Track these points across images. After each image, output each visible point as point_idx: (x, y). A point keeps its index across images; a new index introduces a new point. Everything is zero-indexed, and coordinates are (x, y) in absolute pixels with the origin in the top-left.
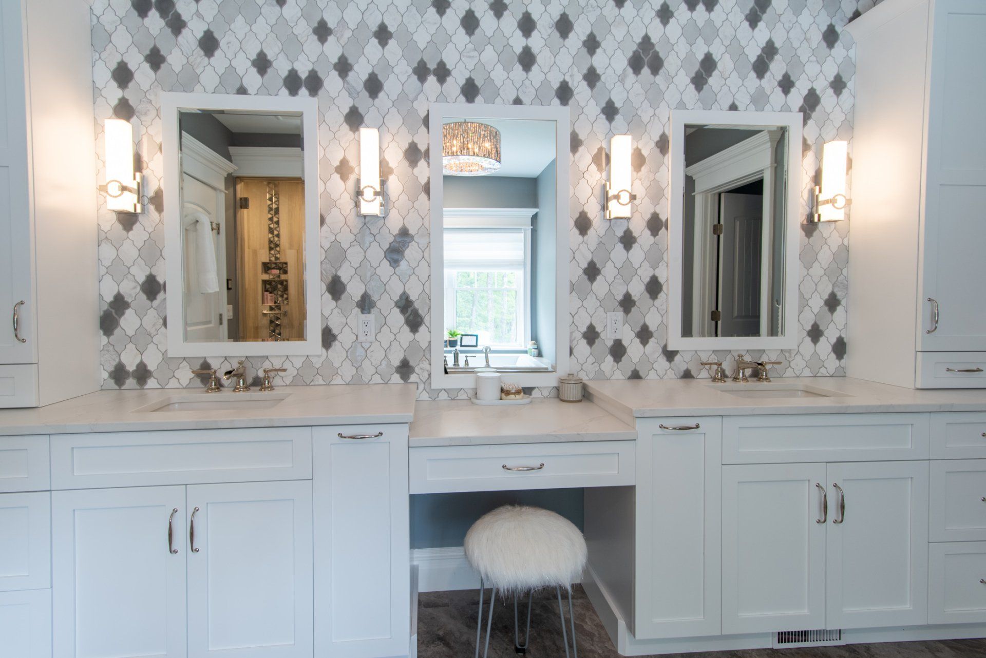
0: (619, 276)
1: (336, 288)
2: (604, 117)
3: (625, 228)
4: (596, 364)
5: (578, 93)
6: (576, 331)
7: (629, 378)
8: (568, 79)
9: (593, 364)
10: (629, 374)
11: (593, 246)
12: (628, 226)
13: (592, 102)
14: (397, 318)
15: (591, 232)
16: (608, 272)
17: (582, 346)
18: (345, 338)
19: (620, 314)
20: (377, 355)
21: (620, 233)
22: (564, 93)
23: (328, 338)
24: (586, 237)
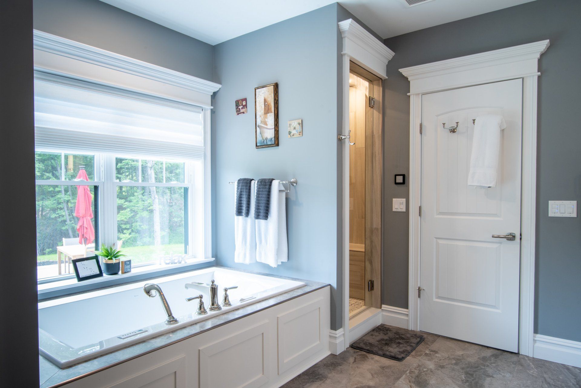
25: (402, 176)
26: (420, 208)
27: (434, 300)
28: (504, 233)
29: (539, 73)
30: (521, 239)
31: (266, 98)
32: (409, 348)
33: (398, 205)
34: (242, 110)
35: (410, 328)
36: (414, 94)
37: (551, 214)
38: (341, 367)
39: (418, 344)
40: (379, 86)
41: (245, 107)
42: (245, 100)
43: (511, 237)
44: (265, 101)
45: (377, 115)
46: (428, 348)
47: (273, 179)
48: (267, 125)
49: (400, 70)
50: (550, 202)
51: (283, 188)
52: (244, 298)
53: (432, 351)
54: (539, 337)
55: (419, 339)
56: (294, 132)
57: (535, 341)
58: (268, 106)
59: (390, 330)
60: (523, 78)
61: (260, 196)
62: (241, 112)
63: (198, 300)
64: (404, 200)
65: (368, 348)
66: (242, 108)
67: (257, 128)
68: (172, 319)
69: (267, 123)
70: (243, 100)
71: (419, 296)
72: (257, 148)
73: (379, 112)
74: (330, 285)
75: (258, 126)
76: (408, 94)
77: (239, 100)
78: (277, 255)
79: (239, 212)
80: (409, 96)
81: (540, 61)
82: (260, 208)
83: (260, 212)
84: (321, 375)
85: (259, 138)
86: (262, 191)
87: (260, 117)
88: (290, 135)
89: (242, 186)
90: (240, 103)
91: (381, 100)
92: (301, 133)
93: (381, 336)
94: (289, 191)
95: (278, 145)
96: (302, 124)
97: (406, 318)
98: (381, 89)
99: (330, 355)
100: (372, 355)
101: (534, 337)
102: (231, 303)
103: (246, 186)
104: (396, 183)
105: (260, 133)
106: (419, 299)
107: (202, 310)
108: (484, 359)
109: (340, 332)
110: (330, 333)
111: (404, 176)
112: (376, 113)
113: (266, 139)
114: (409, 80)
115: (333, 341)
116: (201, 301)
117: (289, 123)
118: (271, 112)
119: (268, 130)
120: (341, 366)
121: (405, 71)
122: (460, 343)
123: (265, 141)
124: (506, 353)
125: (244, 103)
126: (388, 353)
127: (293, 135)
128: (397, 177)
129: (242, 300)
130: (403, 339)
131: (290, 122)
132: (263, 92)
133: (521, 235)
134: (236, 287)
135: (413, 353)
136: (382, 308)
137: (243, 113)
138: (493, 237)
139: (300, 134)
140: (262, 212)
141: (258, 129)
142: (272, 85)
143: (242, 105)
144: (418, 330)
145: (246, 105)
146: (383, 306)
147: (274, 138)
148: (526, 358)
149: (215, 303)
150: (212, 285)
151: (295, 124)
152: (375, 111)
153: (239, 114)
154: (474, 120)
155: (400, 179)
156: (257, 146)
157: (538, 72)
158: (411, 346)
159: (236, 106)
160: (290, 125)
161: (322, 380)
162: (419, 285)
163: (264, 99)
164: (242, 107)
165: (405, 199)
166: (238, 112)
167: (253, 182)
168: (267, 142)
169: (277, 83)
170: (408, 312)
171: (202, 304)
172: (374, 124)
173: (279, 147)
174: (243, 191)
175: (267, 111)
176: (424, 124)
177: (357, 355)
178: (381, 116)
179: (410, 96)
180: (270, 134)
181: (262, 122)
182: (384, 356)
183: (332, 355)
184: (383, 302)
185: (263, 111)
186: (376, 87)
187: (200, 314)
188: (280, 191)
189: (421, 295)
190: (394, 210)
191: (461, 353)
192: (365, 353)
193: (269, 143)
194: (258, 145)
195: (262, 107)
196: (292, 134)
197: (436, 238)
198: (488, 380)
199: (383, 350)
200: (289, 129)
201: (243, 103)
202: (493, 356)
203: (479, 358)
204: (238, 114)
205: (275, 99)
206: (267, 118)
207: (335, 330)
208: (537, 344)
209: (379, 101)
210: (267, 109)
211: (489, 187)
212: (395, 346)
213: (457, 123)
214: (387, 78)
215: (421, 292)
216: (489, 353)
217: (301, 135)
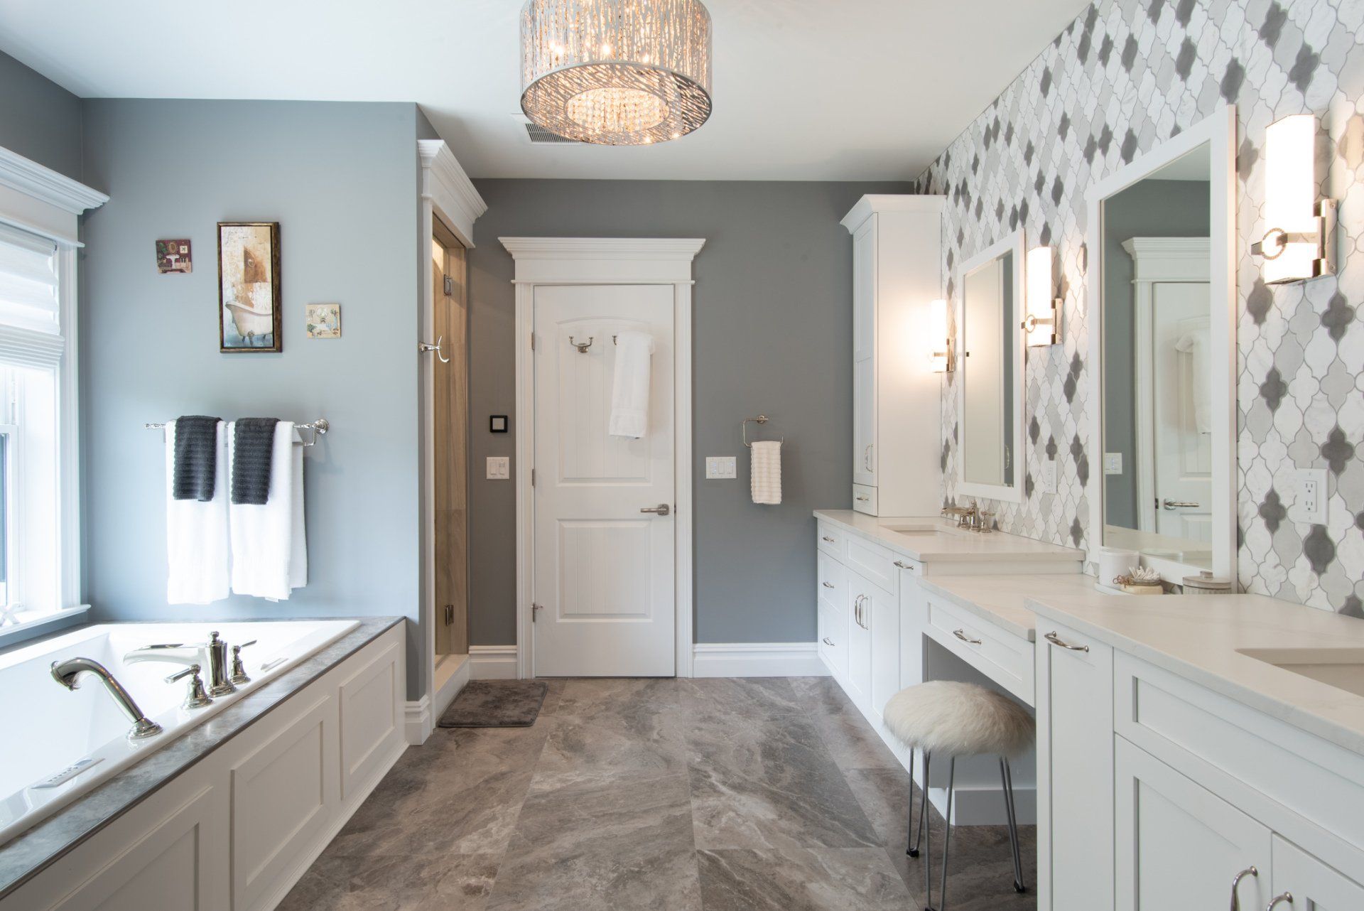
0: (1320, 395)
1: (1034, 430)
2: (1293, 86)
3: (1331, 294)
4: (1280, 568)
5: (1251, 69)
6: (1250, 502)
7: (1342, 612)
8: (1237, 54)
9: (1275, 567)
10: (1342, 603)
11: (1275, 341)
12: (1338, 288)
13: (1275, 68)
14: (1071, 467)
15: (1272, 315)
16: (1301, 387)
17: (1256, 529)
18: (1039, 488)
19: (1321, 473)
20: (1057, 510)
21: (1322, 306)
22: (1233, 80)
23: (1029, 486)
24: (1264, 326)
25: (503, 419)
26: (533, 472)
27: (557, 621)
28: (654, 506)
29: (693, 282)
30: (675, 512)
31: (250, 247)
32: (534, 705)
33: (496, 467)
34: (178, 264)
35: (520, 677)
36: (521, 283)
37: (709, 476)
38: (440, 760)
39: (543, 695)
40: (460, 259)
41: (187, 260)
42: (188, 243)
43: (663, 511)
44: (247, 255)
45: (456, 310)
46: (559, 698)
47: (278, 420)
48: (252, 305)
49: (501, 239)
50: (709, 460)
51: (299, 439)
52: (267, 663)
53: (567, 701)
54: (700, 647)
55: (542, 689)
56: (320, 327)
57: (694, 653)
58: (256, 266)
59: (491, 687)
60: (674, 285)
61: (246, 454)
62: (174, 267)
63: (190, 678)
64: (506, 460)
65: (470, 720)
66: (177, 260)
67: (225, 309)
68: (146, 726)
69: (253, 302)
70: (180, 242)
71: (534, 620)
72: (221, 352)
73: (461, 304)
74: (405, 618)
75: (228, 306)
76: (512, 281)
77: (169, 241)
78: (289, 574)
79: (185, 489)
80: (514, 285)
81: (693, 263)
82: (248, 479)
83: (247, 488)
84: (411, 781)
85: (230, 331)
86: (252, 444)
87: (234, 286)
88: (311, 331)
89: (191, 433)
90: (170, 247)
91: (464, 283)
92: (339, 331)
93: (481, 698)
94: (312, 444)
95: (280, 350)
96: (339, 313)
97: (512, 660)
98: (464, 264)
99: (408, 748)
100: (481, 729)
101: (694, 648)
102: (248, 675)
103: (205, 433)
104: (492, 431)
105: (234, 321)
106: (533, 624)
107: (200, 696)
108: (638, 693)
109: (424, 701)
110: (407, 707)
111: (506, 418)
112: (454, 306)
113: (251, 335)
114: (513, 257)
115: (414, 721)
116: (196, 678)
117: (308, 308)
118: (265, 281)
119: (256, 317)
120: (438, 759)
121: (508, 242)
122: (599, 681)
123: (247, 338)
124: (660, 680)
125: (184, 249)
126: (506, 719)
127: (320, 333)
128: (494, 419)
129: (264, 667)
130: (516, 693)
131: (312, 307)
132: (242, 235)
133: (675, 507)
134: (253, 643)
135: (542, 710)
136: (470, 652)
137: (181, 271)
138: (642, 511)
139: (335, 333)
140: (253, 487)
141: (227, 314)
142: (266, 224)
143: (178, 252)
144: (534, 676)
145: (188, 256)
146: (471, 647)
147: (271, 335)
148: (686, 681)
149: (222, 678)
150: (214, 641)
151: (324, 311)
152: (452, 302)
153: (168, 273)
154: (615, 337)
155: (498, 424)
156: (222, 346)
157: (692, 279)
158: (536, 701)
159: (158, 252)
160: (312, 313)
161: (420, 788)
162: (533, 601)
163: (243, 249)
164: (177, 257)
165: (507, 458)
166: (165, 267)
167: (221, 425)
168: (251, 342)
169: (278, 223)
170: (516, 650)
171: (199, 685)
172: (452, 324)
173: (284, 354)
174: (197, 445)
175: (252, 275)
176: (539, 334)
177: (457, 736)
178: (464, 311)
179: (516, 286)
180: (261, 325)
181: (237, 297)
182: (503, 725)
183: (411, 747)
184: (471, 641)
185: (240, 275)
186: (454, 261)
187: (194, 706)
188: (295, 444)
189: (537, 618)
190: (489, 476)
191: (606, 694)
192: (467, 730)
193: (259, 344)
194: (226, 345)
195: (237, 266)
196: (315, 331)
197: (559, 520)
198: (655, 718)
199: (496, 717)
200: (309, 321)
201: (181, 249)
202: (647, 687)
203: (632, 694)
204: (165, 272)
205: (275, 256)
206: (252, 292)
207: (417, 699)
208: (698, 658)
209: (461, 287)
210: (252, 272)
211: (637, 438)
212: (511, 707)
213: (591, 338)
214: (474, 247)
215: (537, 611)
216: (640, 685)
217: (339, 334)
